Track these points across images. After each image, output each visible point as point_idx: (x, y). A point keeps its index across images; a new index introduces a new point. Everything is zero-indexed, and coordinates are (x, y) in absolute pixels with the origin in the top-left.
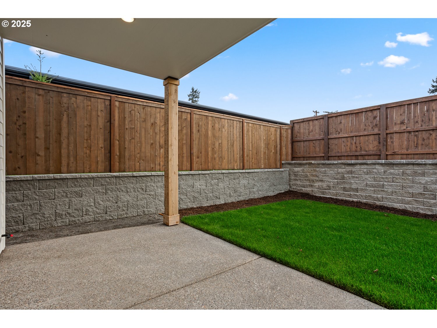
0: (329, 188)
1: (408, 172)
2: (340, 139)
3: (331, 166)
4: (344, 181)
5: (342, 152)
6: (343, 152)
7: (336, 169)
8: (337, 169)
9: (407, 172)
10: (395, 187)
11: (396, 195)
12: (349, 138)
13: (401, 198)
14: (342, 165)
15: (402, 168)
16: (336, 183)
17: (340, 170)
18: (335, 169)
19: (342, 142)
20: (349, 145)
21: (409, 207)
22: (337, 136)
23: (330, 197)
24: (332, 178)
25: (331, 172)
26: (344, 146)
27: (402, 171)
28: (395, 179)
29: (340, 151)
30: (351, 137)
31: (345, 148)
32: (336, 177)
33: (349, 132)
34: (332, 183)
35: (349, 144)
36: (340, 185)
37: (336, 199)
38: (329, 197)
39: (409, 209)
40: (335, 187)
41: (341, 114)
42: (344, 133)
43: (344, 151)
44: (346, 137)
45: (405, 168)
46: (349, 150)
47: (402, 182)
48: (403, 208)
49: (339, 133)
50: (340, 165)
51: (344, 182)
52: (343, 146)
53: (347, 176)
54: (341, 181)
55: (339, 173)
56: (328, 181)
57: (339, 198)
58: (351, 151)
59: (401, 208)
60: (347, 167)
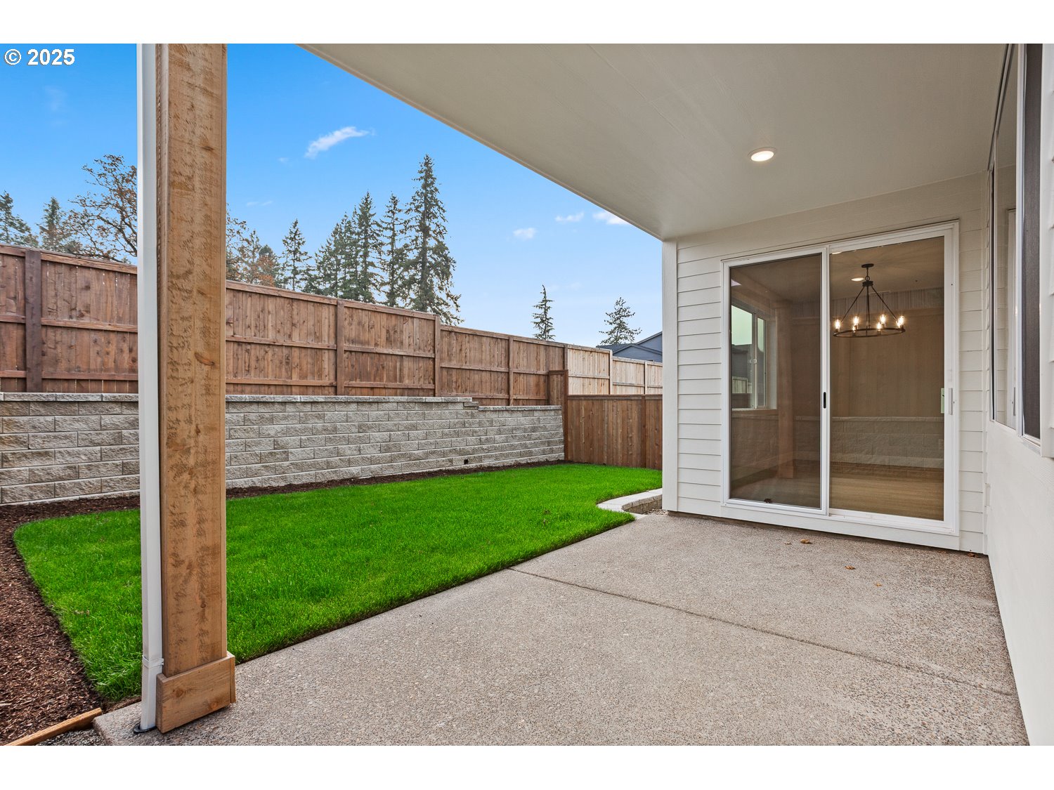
0: (75, 471)
1: (253, 417)
2: (85, 334)
3: (75, 408)
4: (121, 446)
5: (89, 370)
6: (95, 370)
7: (93, 418)
8: (97, 417)
9: (251, 418)
10: (234, 448)
11: (237, 463)
12: (112, 336)
13: (245, 466)
14: (113, 405)
15: (242, 411)
16: (99, 455)
17: (107, 419)
18: (90, 417)
19: (92, 343)
20: (113, 353)
21: (257, 481)
22: (74, 322)
23: (80, 499)
24: (82, 443)
25: (77, 425)
26: (98, 353)
27: (242, 415)
28: (232, 431)
29: (84, 367)
30: (118, 332)
31: (99, 360)
32: (96, 439)
33: (112, 318)
34: (83, 457)
35: (112, 349)
36: (110, 457)
37: (102, 499)
38: (77, 497)
39: (258, 485)
40: (97, 466)
41: (88, 265)
42: (98, 320)
43: (98, 367)
44: (105, 331)
45: (247, 409)
46: (111, 365)
47: (244, 437)
48: (250, 484)
49: (82, 316)
50: (108, 406)
51: (124, 449)
52: (93, 354)
53: (131, 434)
54: (112, 447)
55: (103, 428)
56: (68, 453)
57: (110, 496)
58: (117, 368)
59: (246, 486)
60: (126, 411)
